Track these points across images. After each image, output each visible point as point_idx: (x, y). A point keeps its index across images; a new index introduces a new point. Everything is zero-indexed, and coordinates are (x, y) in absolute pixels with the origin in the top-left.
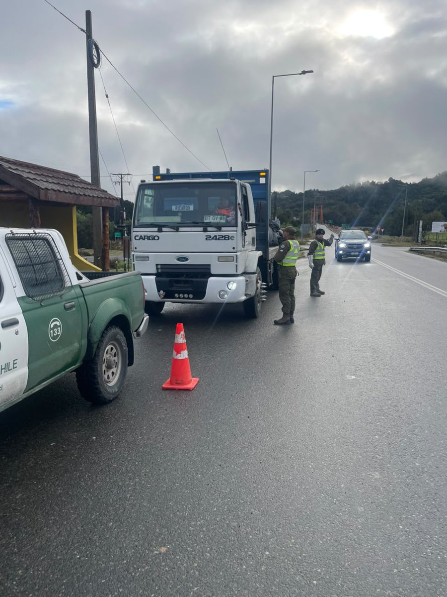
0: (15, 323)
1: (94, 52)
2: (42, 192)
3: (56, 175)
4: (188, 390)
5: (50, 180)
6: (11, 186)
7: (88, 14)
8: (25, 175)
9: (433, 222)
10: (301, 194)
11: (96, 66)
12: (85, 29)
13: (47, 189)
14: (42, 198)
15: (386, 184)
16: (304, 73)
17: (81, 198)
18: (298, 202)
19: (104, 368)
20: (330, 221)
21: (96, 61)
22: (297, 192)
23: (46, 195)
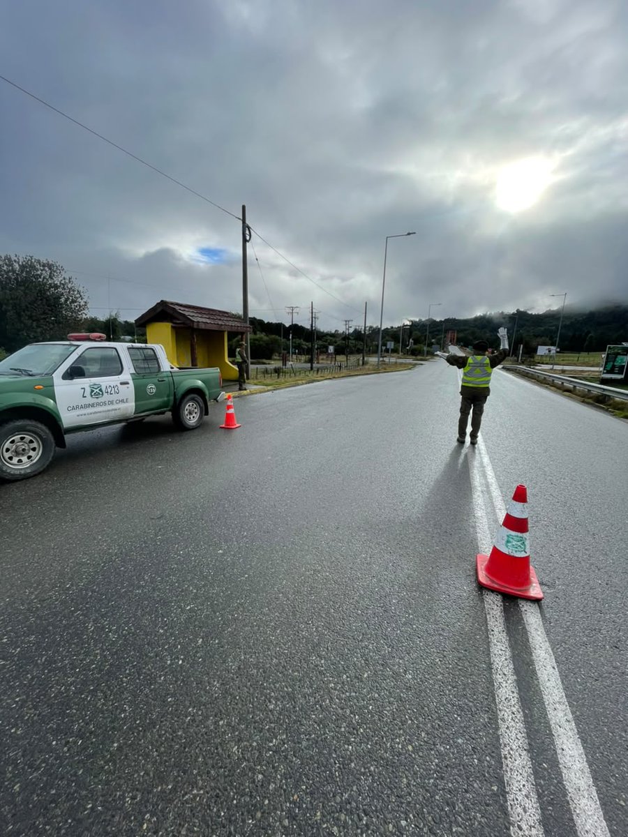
0: (127, 383)
1: (247, 232)
2: (195, 324)
3: (211, 313)
4: (231, 429)
5: (205, 316)
6: (179, 320)
7: (244, 208)
8: (187, 314)
9: (539, 347)
10: (441, 321)
11: (248, 241)
12: (241, 218)
13: (198, 322)
14: (195, 327)
15: (514, 314)
16: (409, 234)
17: (223, 327)
18: (438, 328)
19: (186, 412)
20: (462, 344)
21: (248, 238)
22: (438, 320)
23: (198, 325)
